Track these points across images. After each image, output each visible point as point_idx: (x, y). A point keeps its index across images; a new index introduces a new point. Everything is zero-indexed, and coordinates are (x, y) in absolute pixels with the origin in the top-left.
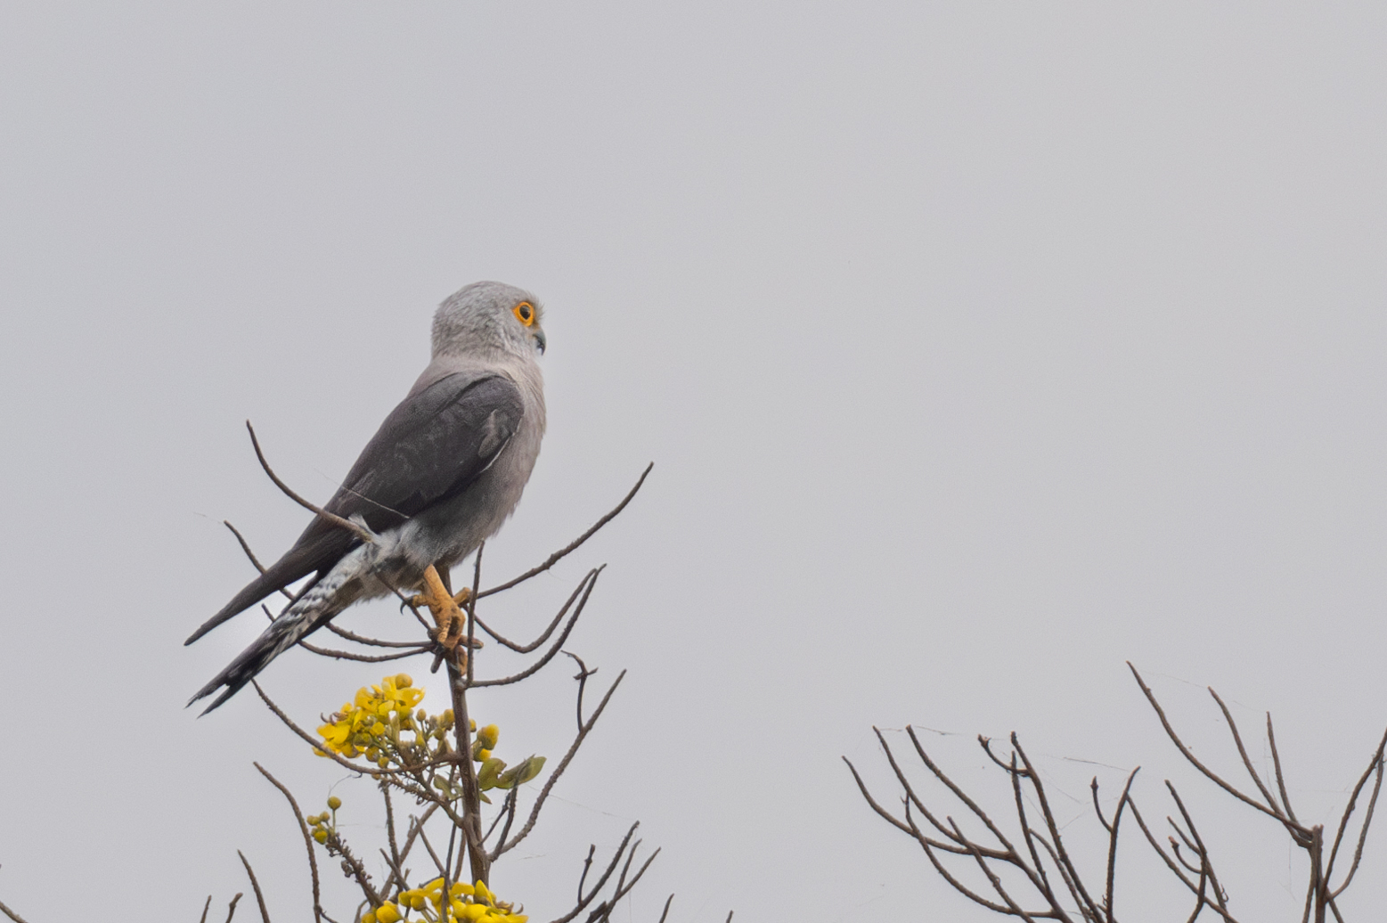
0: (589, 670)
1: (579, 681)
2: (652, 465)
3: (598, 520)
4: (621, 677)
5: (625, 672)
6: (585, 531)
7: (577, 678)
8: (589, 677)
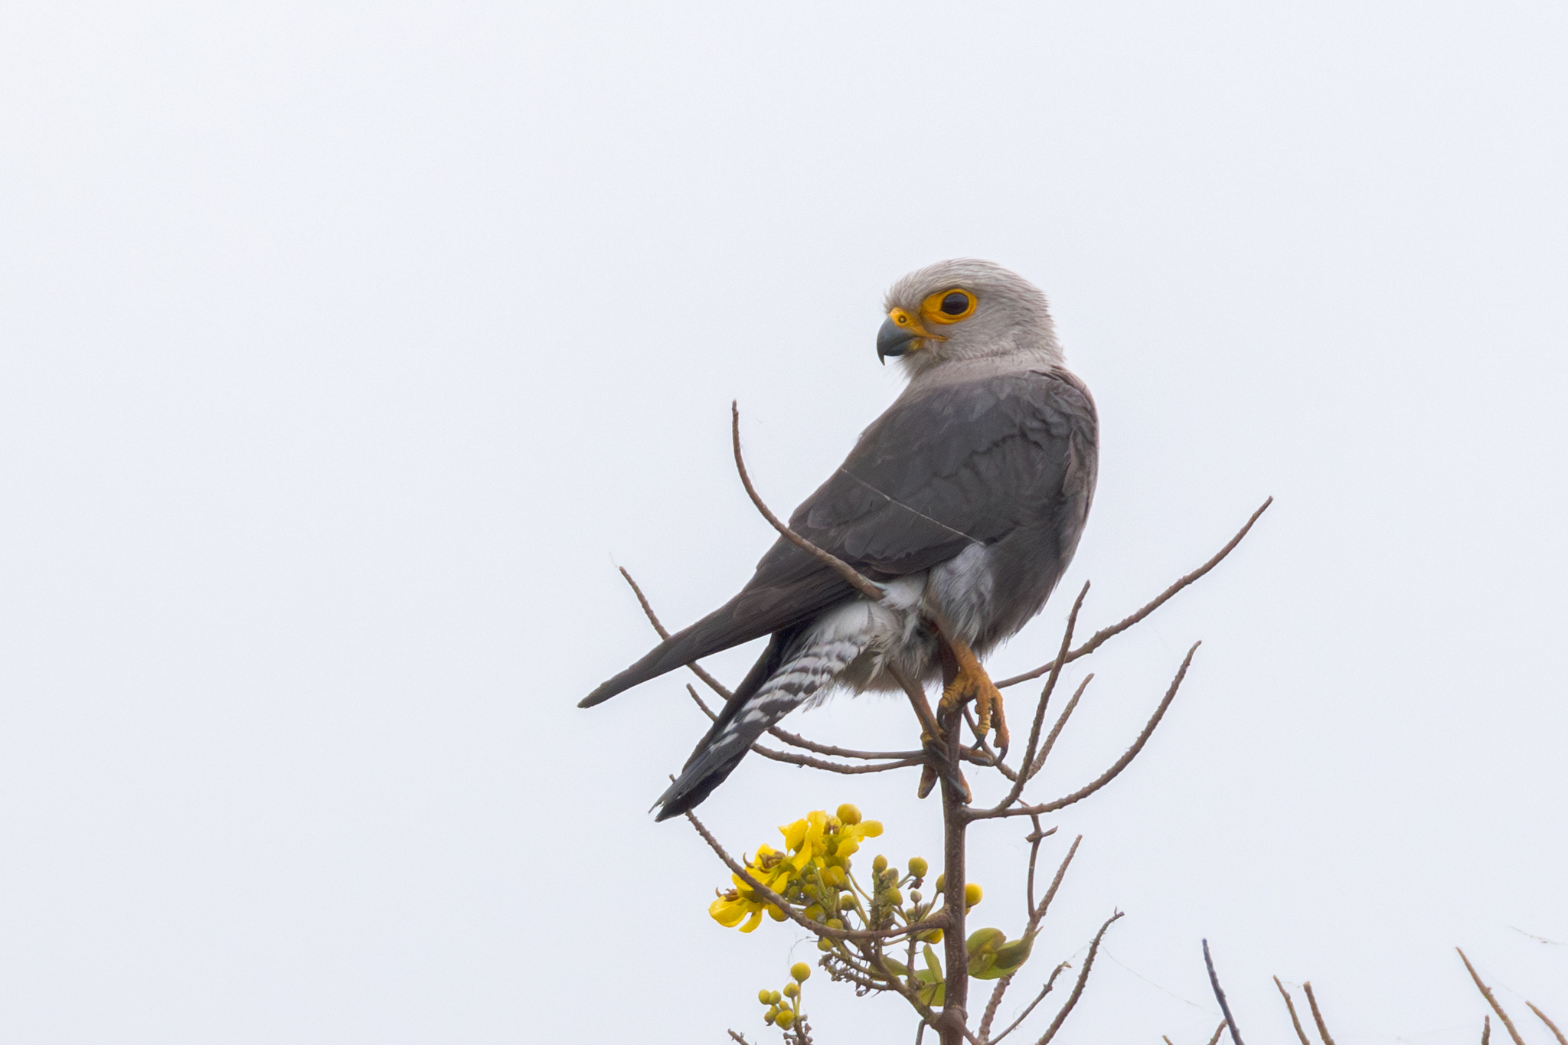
0: (1044, 830)
1: (1031, 845)
2: (1270, 501)
3: (1173, 582)
4: (1076, 845)
5: (1080, 838)
6: (1152, 599)
7: (1030, 839)
8: (1043, 839)
